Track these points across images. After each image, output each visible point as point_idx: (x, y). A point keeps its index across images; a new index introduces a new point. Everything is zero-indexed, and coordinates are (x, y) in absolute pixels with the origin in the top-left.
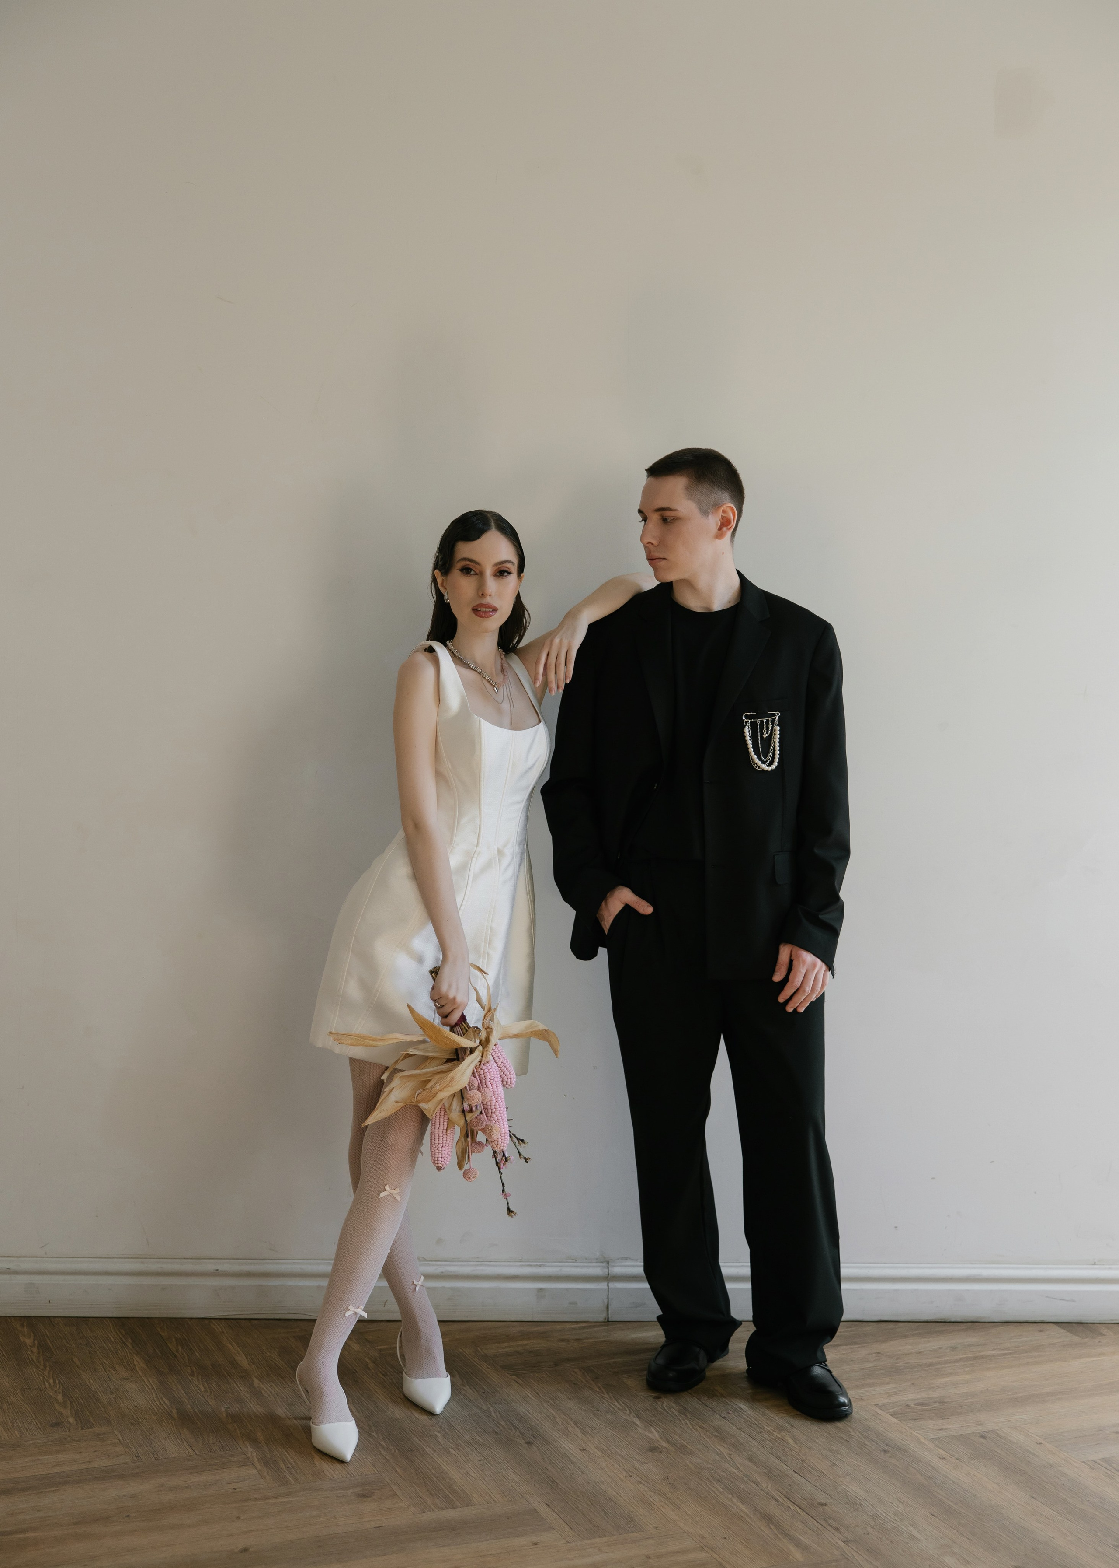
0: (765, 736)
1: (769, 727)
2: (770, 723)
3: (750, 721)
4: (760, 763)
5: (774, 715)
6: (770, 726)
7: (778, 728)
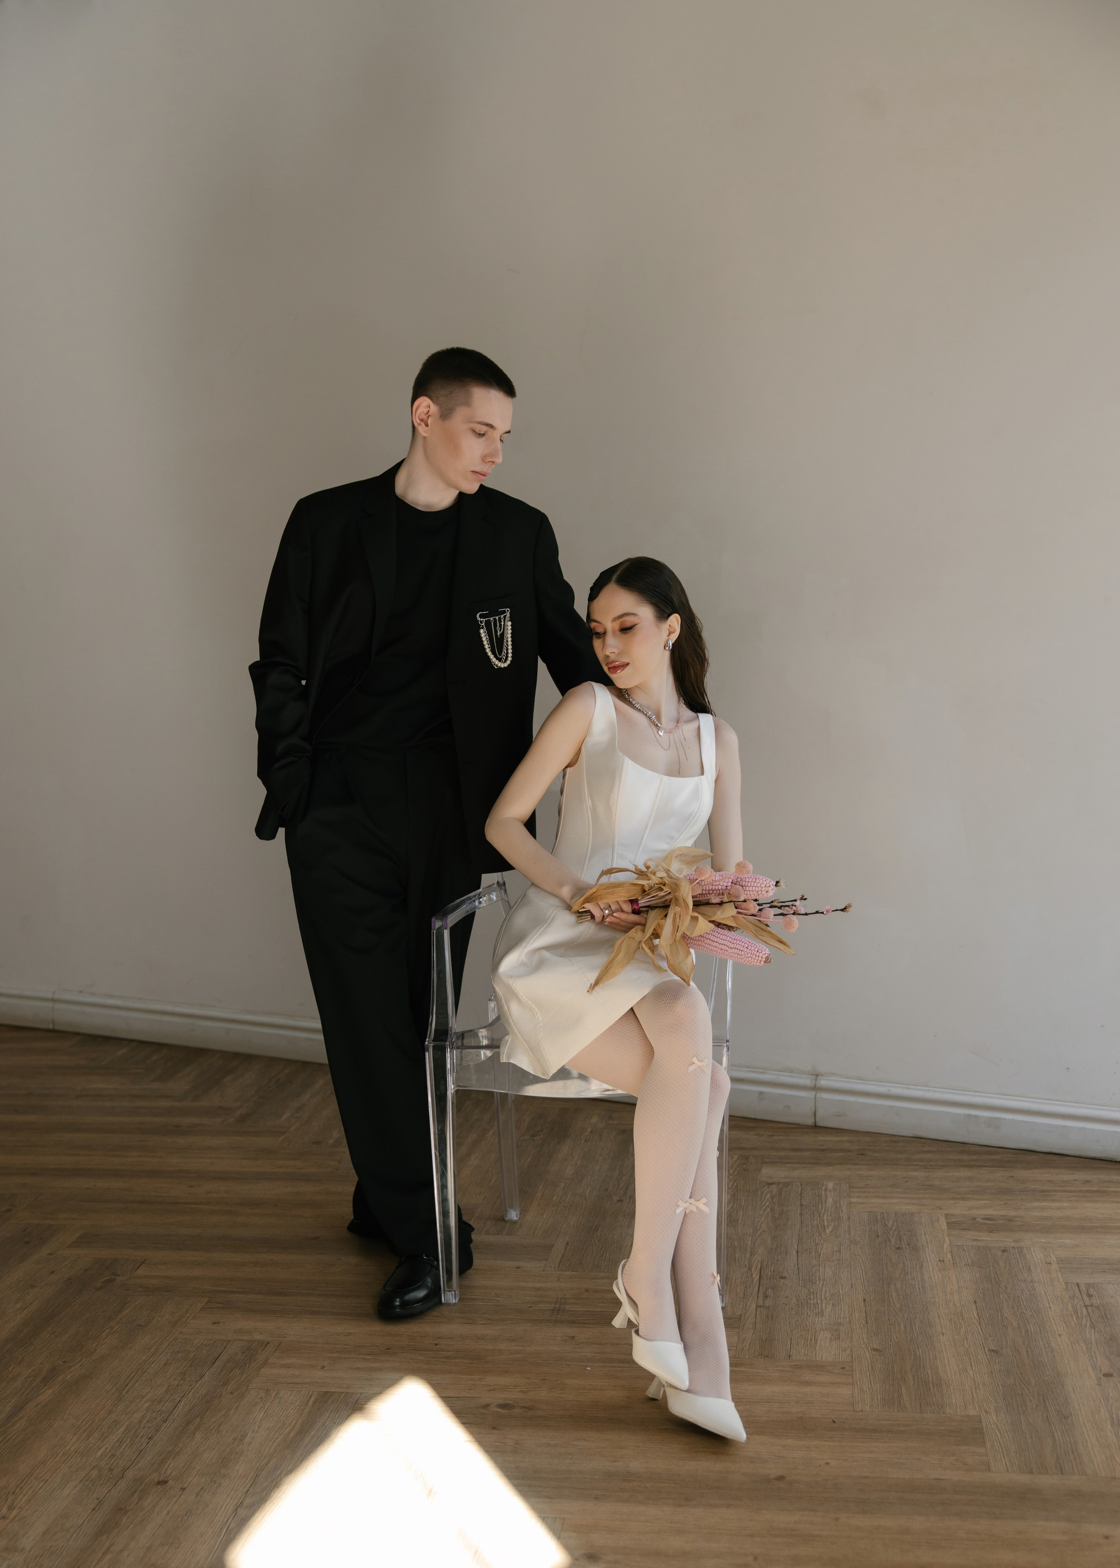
0: (499, 634)
1: (501, 625)
2: (502, 620)
3: (484, 620)
4: (497, 662)
5: (504, 612)
6: (503, 623)
7: (509, 623)
